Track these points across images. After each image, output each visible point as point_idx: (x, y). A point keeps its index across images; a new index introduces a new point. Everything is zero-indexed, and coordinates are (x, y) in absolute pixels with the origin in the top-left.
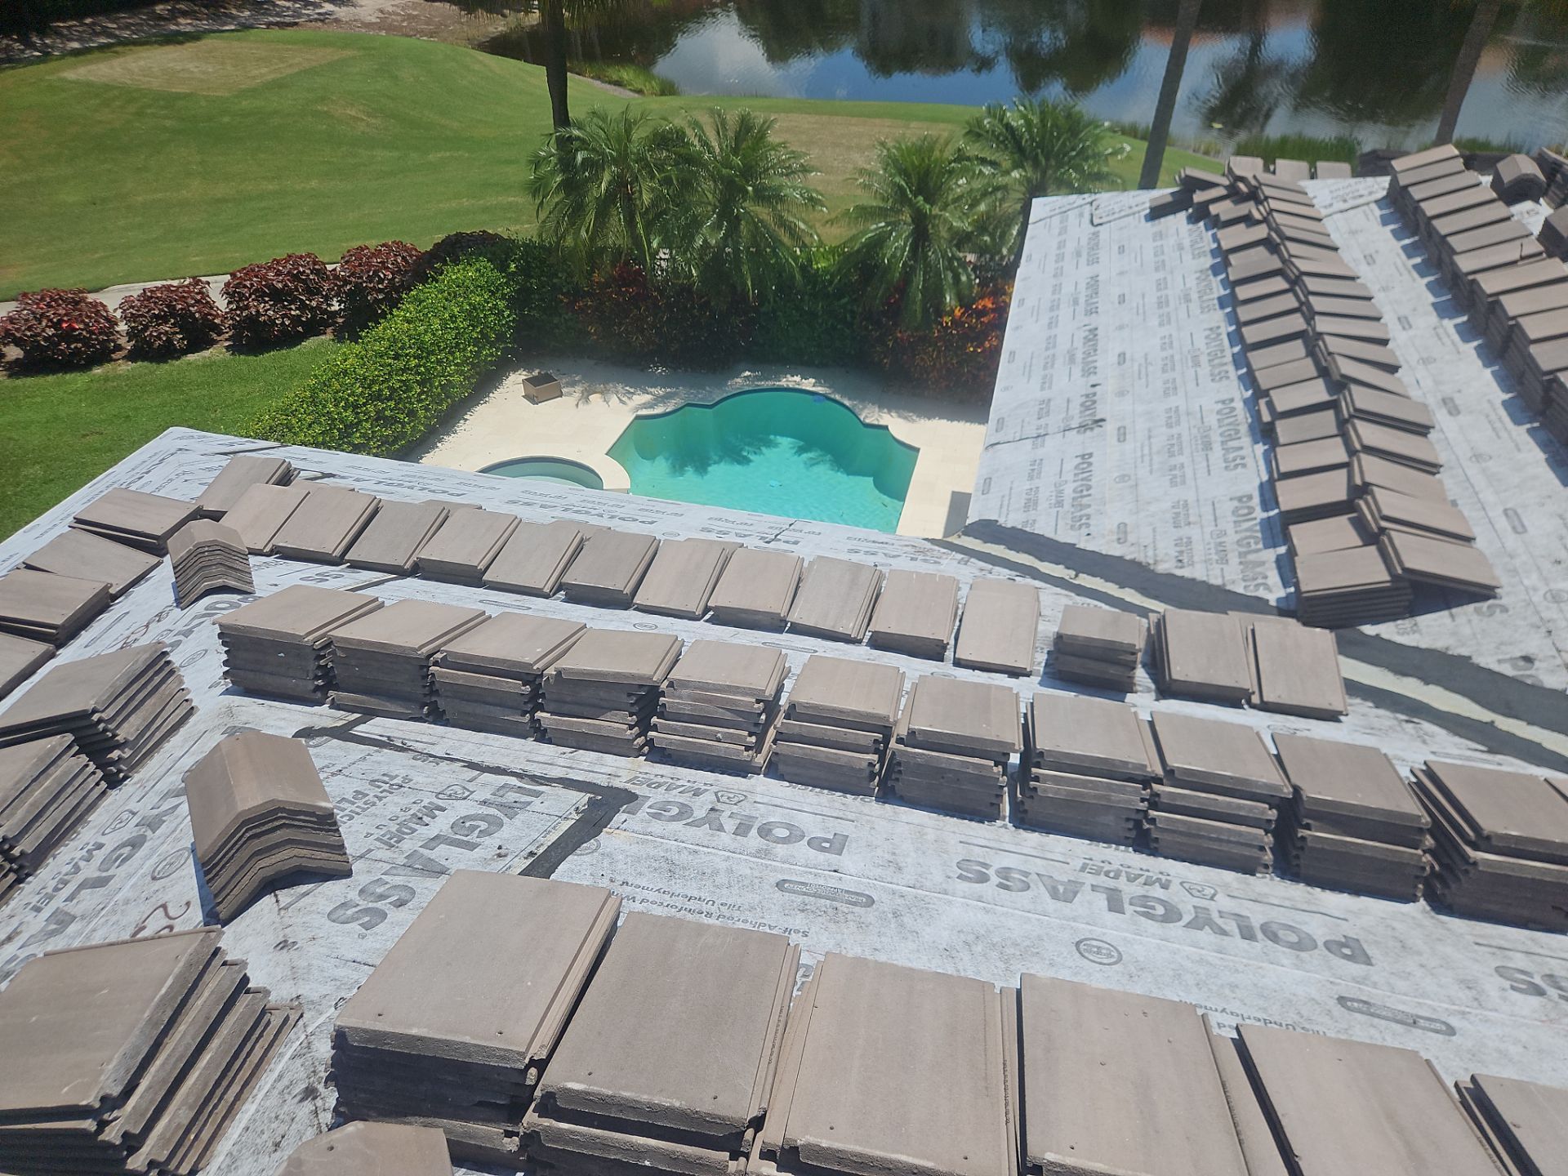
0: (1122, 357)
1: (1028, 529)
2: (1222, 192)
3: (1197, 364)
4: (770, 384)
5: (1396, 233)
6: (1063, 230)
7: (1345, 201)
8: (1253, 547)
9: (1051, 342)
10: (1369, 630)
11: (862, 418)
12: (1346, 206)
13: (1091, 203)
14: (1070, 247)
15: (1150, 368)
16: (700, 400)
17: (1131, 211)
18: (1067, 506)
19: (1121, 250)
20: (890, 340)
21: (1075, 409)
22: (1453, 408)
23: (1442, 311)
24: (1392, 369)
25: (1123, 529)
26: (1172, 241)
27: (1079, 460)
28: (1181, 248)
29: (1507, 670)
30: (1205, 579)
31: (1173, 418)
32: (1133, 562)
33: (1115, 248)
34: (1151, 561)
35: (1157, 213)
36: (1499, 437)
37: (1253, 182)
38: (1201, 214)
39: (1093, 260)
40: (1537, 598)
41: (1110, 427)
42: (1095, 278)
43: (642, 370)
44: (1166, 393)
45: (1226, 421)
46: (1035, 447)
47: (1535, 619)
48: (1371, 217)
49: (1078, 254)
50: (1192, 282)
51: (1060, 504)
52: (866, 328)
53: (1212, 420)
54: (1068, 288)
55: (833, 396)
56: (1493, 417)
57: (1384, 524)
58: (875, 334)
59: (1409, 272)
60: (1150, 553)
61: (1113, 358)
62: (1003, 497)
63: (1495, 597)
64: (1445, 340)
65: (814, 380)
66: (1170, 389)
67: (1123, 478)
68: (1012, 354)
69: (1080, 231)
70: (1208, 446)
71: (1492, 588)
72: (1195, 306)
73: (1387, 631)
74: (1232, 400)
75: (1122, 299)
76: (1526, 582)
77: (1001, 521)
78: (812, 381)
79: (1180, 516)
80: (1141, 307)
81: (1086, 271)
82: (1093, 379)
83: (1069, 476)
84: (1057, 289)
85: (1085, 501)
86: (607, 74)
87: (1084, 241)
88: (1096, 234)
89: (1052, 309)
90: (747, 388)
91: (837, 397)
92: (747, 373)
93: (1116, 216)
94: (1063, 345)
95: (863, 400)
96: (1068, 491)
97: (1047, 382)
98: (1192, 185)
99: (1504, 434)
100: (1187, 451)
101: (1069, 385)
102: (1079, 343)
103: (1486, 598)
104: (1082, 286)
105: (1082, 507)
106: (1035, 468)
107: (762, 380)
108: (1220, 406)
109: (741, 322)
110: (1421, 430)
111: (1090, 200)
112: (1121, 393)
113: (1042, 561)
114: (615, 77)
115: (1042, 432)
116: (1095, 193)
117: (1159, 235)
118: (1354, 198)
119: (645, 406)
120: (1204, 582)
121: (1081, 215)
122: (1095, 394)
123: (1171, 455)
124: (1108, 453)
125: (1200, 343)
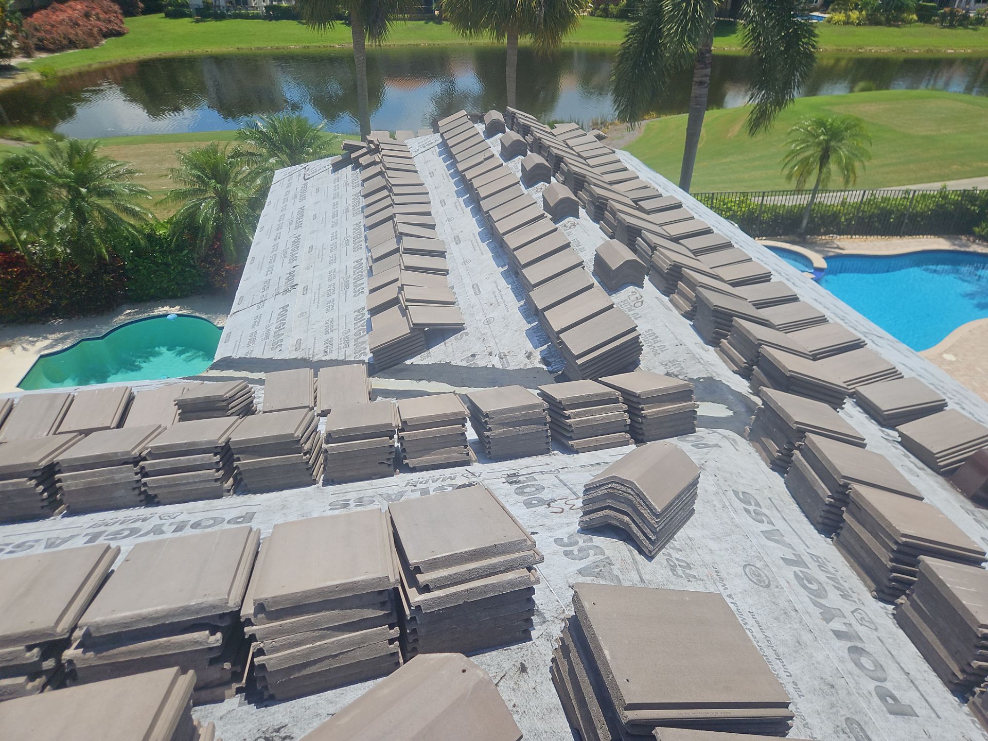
0: (311, 248)
1: (248, 357)
2: (365, 150)
3: (347, 244)
4: (146, 315)
5: (445, 160)
6: (289, 185)
7: (424, 147)
8: (362, 334)
9: (275, 248)
10: (408, 362)
11: (215, 324)
12: (425, 149)
13: (305, 168)
14: (292, 194)
15: (324, 251)
16: (91, 335)
17: (325, 169)
18: (271, 337)
19: (318, 190)
20: (223, 272)
21: (283, 281)
22: (457, 240)
23: (459, 194)
24: (432, 227)
25: (299, 342)
26: (343, 182)
27: (281, 310)
28: (347, 184)
29: (465, 364)
30: (337, 358)
31: (332, 275)
32: (302, 359)
33: (314, 189)
34: (311, 356)
35: (337, 167)
36: (475, 250)
37: (377, 143)
38: (357, 165)
39: (303, 198)
40: (480, 325)
41: (299, 288)
42: (302, 208)
43: (43, 324)
44: (331, 263)
45: (357, 271)
46: (258, 308)
47: (479, 335)
48: (435, 153)
49: (295, 197)
50: (350, 202)
51: (267, 337)
52: (205, 267)
53: (351, 272)
54: (288, 217)
55: (194, 314)
56: (474, 241)
57: (407, 304)
58: (212, 270)
59: (447, 177)
60: (311, 352)
61: (306, 250)
62: (236, 341)
63: (464, 329)
64: (459, 208)
65: (179, 307)
66: (333, 260)
67: (302, 314)
68: (253, 258)
69: (298, 183)
70: (347, 287)
71: (462, 324)
72: (350, 214)
73: (417, 360)
74: (361, 259)
75: (315, 217)
76: (477, 318)
77: (234, 356)
78: (178, 307)
79: (329, 327)
80: (324, 219)
81: (299, 205)
82: (294, 264)
83: (274, 320)
84: (282, 217)
85: (281, 332)
86: (9, 134)
87: (299, 189)
88: (306, 184)
89: (278, 230)
90: (127, 321)
91: (197, 314)
92: (129, 311)
93: (317, 173)
94: (282, 247)
95: (215, 313)
96: (273, 329)
97: (270, 271)
98: (351, 148)
99: (477, 248)
100: (336, 292)
101: (281, 269)
102: (289, 245)
103: (460, 330)
104: (295, 215)
105: (279, 336)
106: (257, 320)
107: (139, 314)
108: (356, 263)
109: (112, 277)
110: (441, 254)
111: (305, 166)
112: (308, 268)
113: (252, 372)
114: (15, 135)
115: (264, 299)
116: (308, 162)
117: (338, 179)
118: (428, 145)
119: (46, 348)
120: (336, 360)
121: (300, 175)
122: (294, 271)
123: (329, 295)
124: (296, 301)
125: (350, 233)
